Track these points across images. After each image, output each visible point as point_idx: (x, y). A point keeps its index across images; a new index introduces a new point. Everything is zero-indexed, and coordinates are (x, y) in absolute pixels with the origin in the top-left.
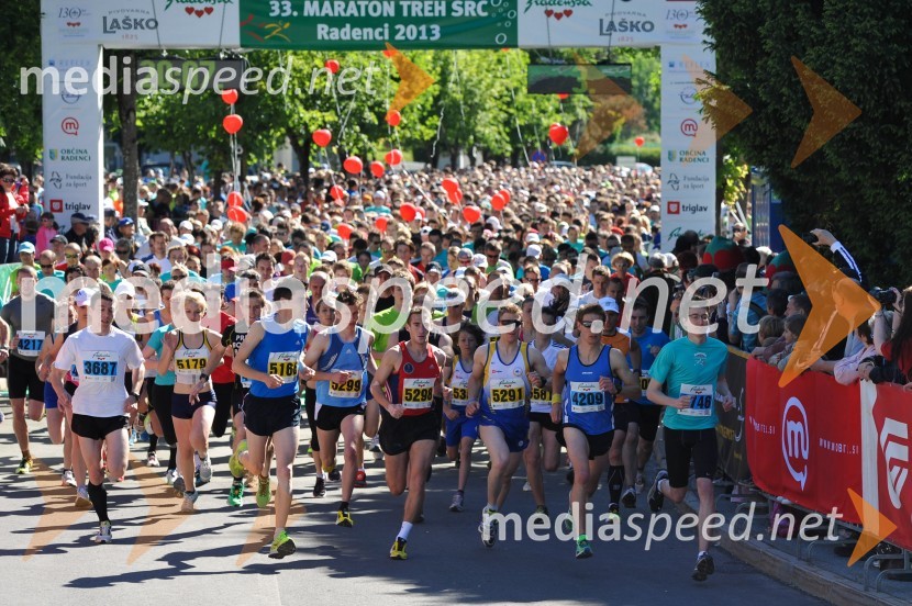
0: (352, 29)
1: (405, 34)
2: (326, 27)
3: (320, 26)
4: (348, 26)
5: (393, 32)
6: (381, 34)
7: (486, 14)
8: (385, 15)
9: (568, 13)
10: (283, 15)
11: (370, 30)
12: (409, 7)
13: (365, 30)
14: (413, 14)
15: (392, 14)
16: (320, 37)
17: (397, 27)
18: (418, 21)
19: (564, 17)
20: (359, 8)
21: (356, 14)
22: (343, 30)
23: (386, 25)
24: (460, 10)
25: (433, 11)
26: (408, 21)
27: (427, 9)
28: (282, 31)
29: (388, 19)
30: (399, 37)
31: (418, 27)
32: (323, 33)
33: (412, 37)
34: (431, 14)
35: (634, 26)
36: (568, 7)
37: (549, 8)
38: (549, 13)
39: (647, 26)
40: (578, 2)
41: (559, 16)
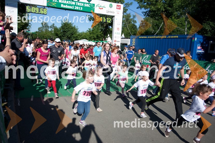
2: (63, 5)
3: (62, 5)
4: (67, 5)
5: (74, 7)
6: (72, 7)
7: (90, 7)
8: (73, 4)
9: (102, 9)
10: (55, 1)
12: (77, 4)
13: (70, 6)
15: (74, 4)
16: (61, 7)
17: (75, 7)
18: (79, 6)
20: (69, 2)
21: (68, 3)
22: (66, 6)
23: (73, 6)
24: (86, 5)
26: (77, 6)
27: (80, 4)
28: (55, 5)
29: (74, 5)
30: (75, 8)
31: (79, 7)
32: (62, 6)
33: (78, 9)
34: (81, 5)
35: (112, 12)
36: (102, 8)
37: (100, 7)
38: (99, 8)
39: (114, 13)
40: (104, 7)
41: (101, 9)
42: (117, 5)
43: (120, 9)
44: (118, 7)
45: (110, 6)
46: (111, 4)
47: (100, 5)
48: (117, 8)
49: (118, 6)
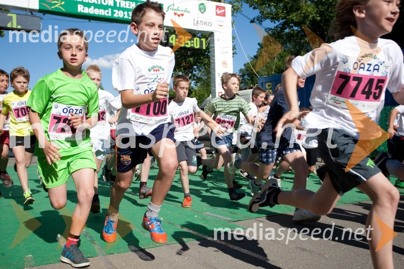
0: (94, 9)
1: (118, 14)
2: (82, 6)
3: (79, 6)
4: (92, 7)
5: (113, 13)
6: (108, 13)
8: (109, 5)
9: (182, 15)
11: (103, 10)
12: (120, 3)
13: (100, 10)
14: (122, 6)
15: (112, 5)
16: (79, 11)
17: (115, 11)
18: (124, 10)
19: (181, 16)
21: (96, 3)
22: (90, 9)
23: (110, 9)
25: (130, 6)
26: (119, 9)
27: (127, 5)
28: (61, 6)
29: (110, 7)
30: (115, 15)
31: (124, 12)
32: (81, 9)
33: (121, 16)
34: (129, 7)
35: (205, 23)
36: (182, 13)
37: (175, 12)
38: (175, 14)
39: (210, 24)
40: (186, 11)
41: (179, 16)
42: (217, 7)
43: (224, 15)
44: (219, 12)
45: (200, 9)
46: (203, 4)
47: (175, 7)
48: (217, 14)
49: (220, 9)
